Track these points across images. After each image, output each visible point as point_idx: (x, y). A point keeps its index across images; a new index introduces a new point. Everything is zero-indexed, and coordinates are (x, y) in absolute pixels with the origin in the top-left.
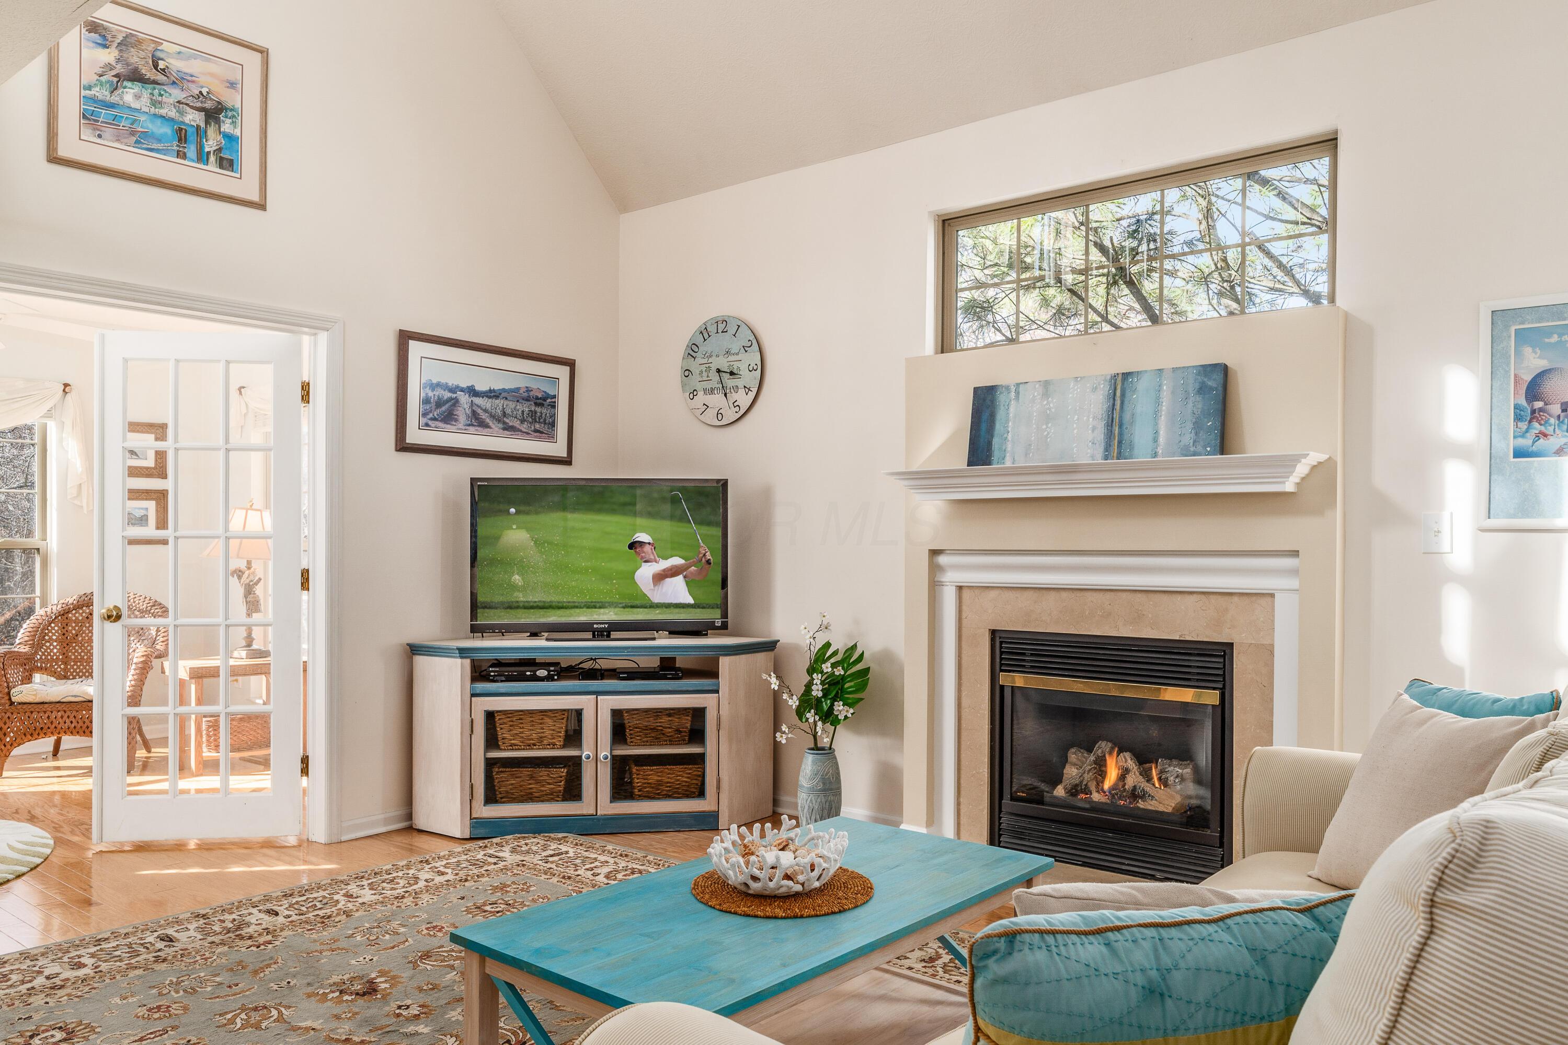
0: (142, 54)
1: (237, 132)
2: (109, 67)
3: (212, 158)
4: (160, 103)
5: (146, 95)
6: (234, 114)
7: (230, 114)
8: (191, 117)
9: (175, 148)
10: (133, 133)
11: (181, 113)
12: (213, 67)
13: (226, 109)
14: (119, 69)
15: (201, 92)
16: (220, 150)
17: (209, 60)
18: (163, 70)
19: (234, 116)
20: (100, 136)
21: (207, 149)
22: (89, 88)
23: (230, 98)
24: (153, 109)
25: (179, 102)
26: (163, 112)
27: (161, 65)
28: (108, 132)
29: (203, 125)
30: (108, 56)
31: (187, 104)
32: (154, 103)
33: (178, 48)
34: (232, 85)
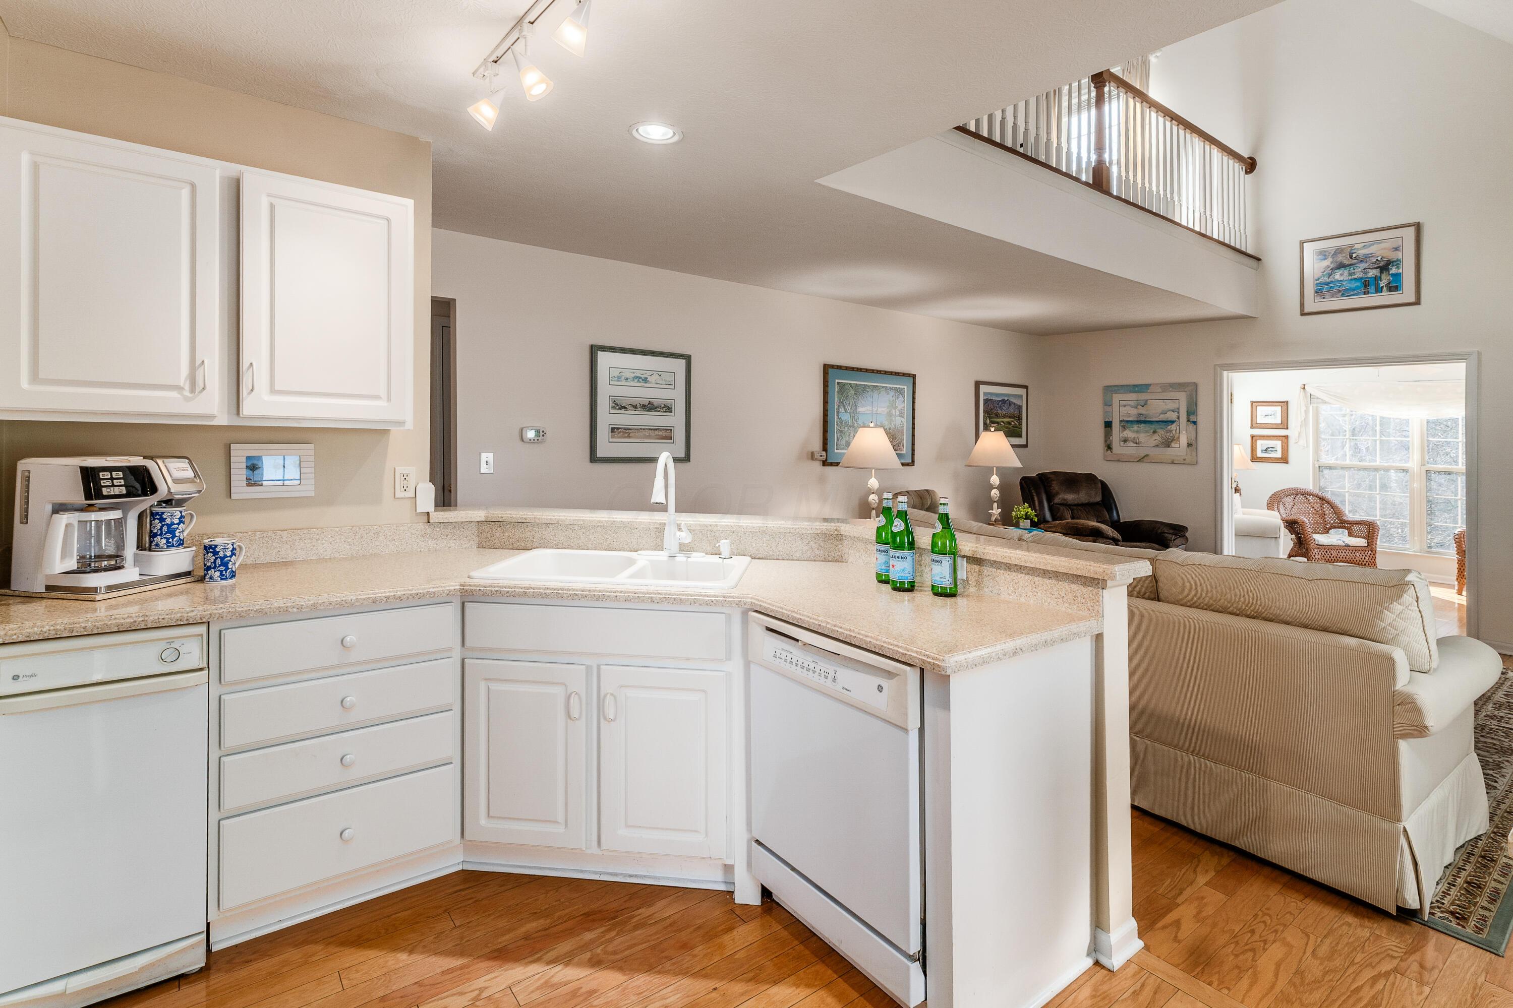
0: (1344, 255)
1: (1400, 271)
2: (1328, 267)
3: (1385, 289)
4: (1354, 273)
5: (1346, 272)
6: (1397, 263)
7: (1395, 264)
8: (1372, 273)
9: (1363, 291)
10: (1340, 291)
11: (1366, 273)
12: (1383, 245)
13: (1393, 262)
14: (1332, 266)
15: (1377, 260)
16: (1389, 283)
17: (1380, 243)
18: (1355, 257)
19: (1398, 264)
20: (1324, 298)
21: (1381, 286)
22: (1318, 279)
23: (1393, 256)
24: (1350, 277)
25: (1365, 269)
26: (1355, 276)
27: (1354, 255)
28: (1328, 295)
29: (1378, 275)
30: (1327, 262)
31: (1369, 268)
32: (1350, 274)
33: (1363, 244)
34: (1396, 249)
